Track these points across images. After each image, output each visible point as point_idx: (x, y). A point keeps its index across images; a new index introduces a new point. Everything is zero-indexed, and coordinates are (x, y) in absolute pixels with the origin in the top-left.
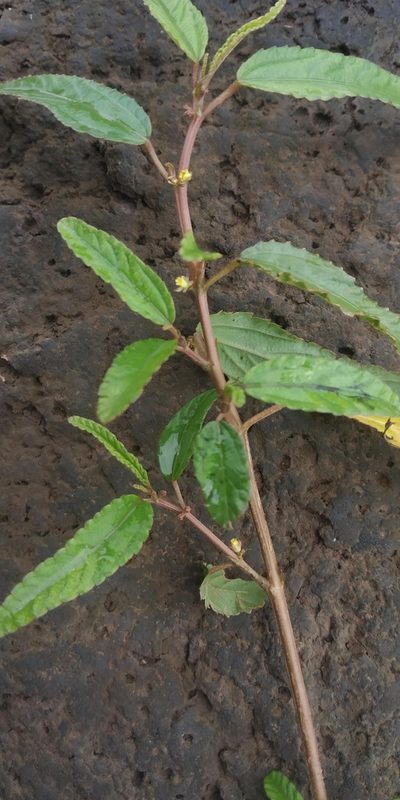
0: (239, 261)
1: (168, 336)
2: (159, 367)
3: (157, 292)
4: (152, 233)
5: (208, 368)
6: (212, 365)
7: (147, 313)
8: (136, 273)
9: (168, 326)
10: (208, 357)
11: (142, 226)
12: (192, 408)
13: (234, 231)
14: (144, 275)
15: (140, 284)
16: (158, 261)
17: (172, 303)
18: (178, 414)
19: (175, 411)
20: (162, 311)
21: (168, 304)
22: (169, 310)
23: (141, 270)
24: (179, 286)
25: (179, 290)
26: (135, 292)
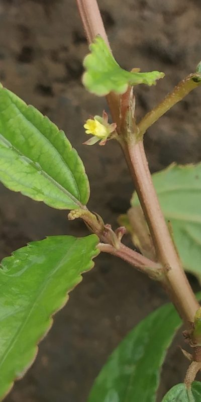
0: (195, 80)
1: (80, 228)
2: (65, 300)
3: (53, 152)
4: (43, 42)
5: (160, 277)
6: (166, 269)
7: (39, 192)
8: (11, 121)
9: (78, 211)
10: (157, 256)
11: (25, 31)
12: (138, 342)
13: (183, 22)
14: (26, 124)
15: (21, 139)
16: (56, 87)
17: (82, 167)
18: (116, 354)
19: (110, 348)
20: (64, 184)
21: (74, 171)
22: (78, 182)
23: (21, 116)
24: (91, 136)
25: (92, 142)
26: (12, 154)
